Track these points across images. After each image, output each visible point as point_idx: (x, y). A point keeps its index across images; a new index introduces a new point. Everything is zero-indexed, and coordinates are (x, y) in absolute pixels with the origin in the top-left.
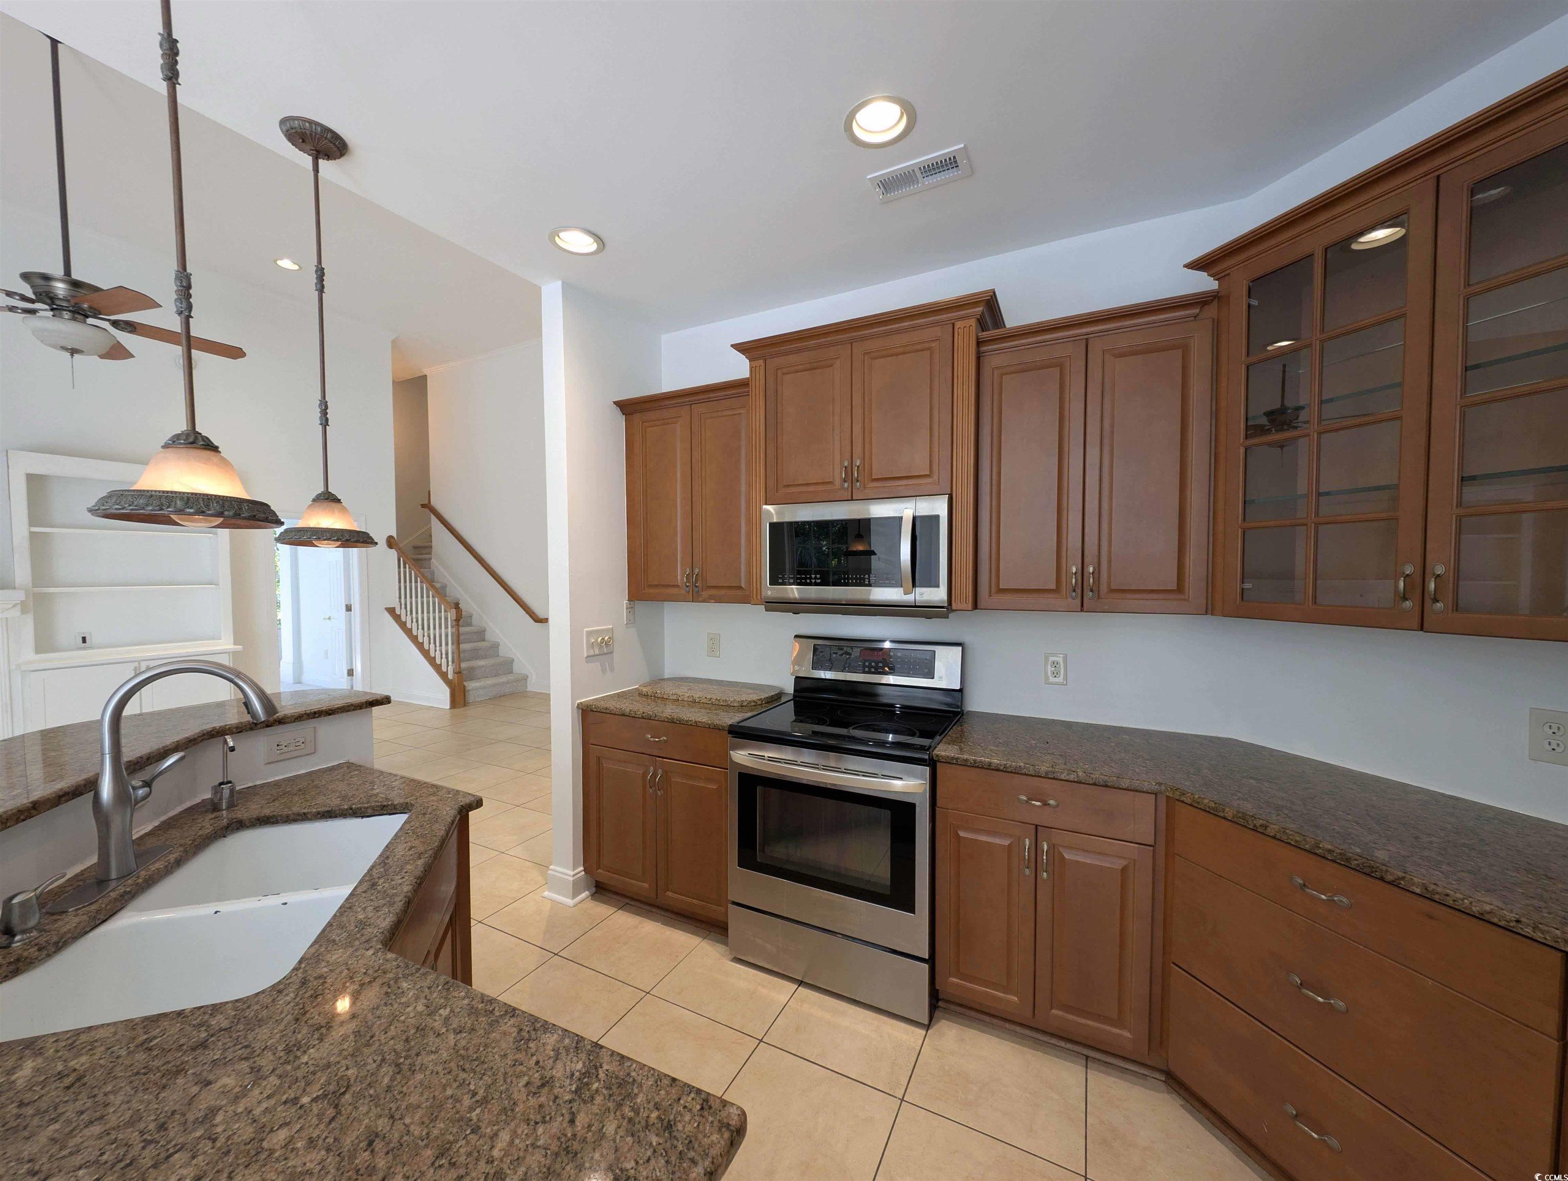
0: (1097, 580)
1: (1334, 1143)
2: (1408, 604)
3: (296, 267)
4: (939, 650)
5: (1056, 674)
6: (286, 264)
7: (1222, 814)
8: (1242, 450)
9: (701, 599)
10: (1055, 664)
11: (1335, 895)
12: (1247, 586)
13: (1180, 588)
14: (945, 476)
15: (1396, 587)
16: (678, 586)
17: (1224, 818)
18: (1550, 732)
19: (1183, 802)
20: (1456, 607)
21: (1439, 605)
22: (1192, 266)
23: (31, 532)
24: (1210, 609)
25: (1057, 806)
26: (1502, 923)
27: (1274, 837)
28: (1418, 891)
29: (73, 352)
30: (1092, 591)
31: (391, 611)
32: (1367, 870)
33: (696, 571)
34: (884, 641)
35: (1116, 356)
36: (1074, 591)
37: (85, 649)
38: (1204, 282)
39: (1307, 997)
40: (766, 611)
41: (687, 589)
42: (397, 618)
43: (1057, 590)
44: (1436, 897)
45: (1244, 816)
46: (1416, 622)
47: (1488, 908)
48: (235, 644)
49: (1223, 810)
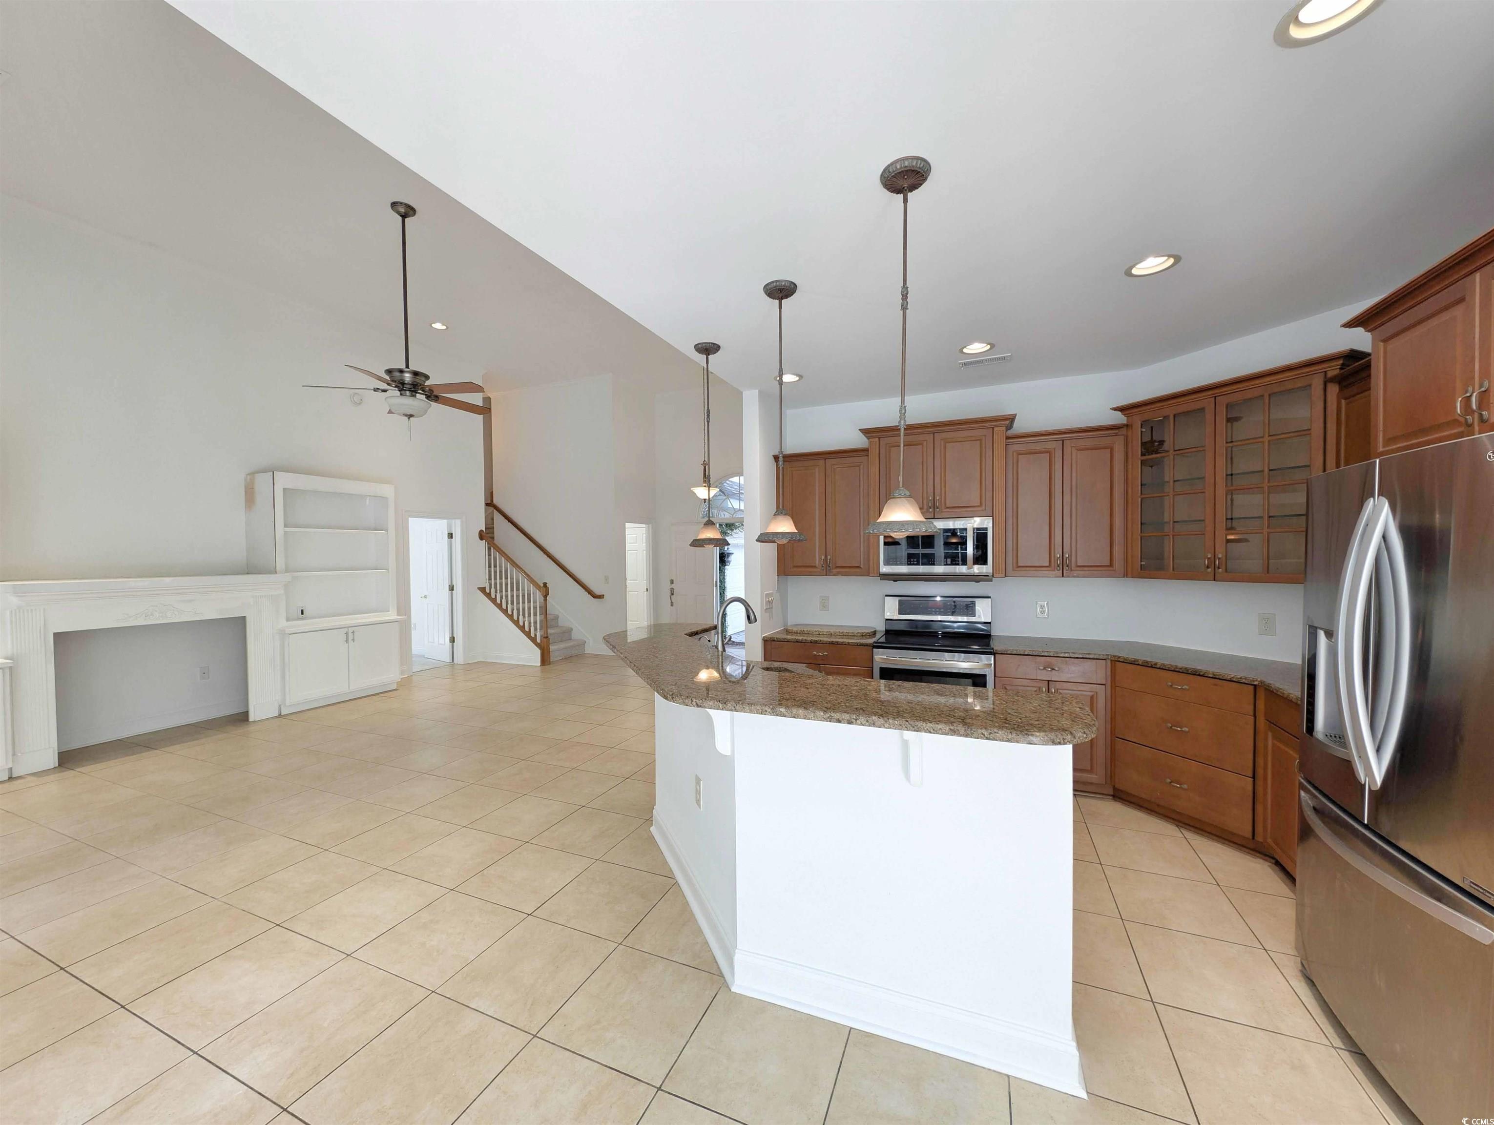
0: (1070, 561)
1: (1185, 786)
2: (1209, 570)
3: (444, 327)
4: (977, 601)
5: (1043, 612)
6: (438, 326)
7: (1137, 663)
8: (1140, 499)
9: (831, 574)
10: (1042, 607)
11: (1183, 686)
12: (1143, 563)
13: (1111, 565)
14: (989, 504)
15: (1205, 563)
16: (815, 567)
17: (1138, 665)
18: (1264, 622)
19: (1119, 661)
20: (1226, 571)
21: (1220, 570)
22: (1115, 409)
23: (285, 531)
24: (1126, 575)
25: (1058, 671)
26: (1236, 680)
27: (1159, 668)
28: (1211, 676)
29: (410, 416)
30: (1068, 566)
31: (482, 590)
32: (1194, 673)
33: (829, 557)
34: (936, 597)
35: (1078, 450)
36: (1058, 566)
37: (302, 619)
38: (1119, 418)
39: (1174, 729)
40: (881, 580)
41: (823, 568)
42: (488, 595)
43: (1049, 566)
44: (1217, 677)
45: (1147, 662)
46: (1212, 578)
47: (1232, 676)
48: (398, 615)
49: (1138, 661)
